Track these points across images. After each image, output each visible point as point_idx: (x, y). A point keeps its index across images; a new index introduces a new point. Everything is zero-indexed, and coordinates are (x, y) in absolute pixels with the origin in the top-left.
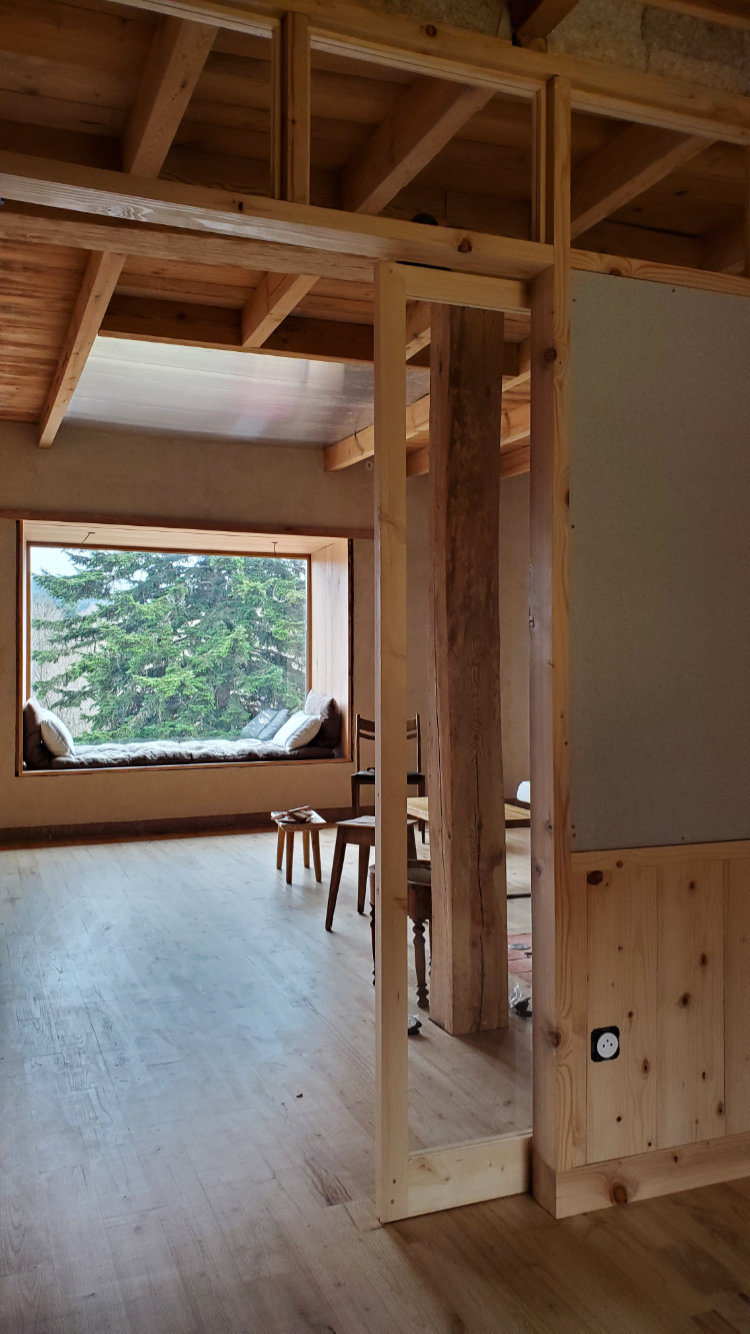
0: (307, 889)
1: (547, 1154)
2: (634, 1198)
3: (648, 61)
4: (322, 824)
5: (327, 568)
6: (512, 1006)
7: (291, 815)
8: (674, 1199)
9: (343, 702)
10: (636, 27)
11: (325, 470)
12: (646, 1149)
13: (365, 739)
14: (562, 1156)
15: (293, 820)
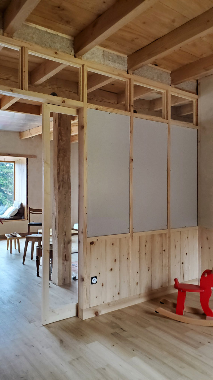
0: (16, 255)
1: (80, 307)
2: (100, 314)
3: (104, 62)
4: (20, 237)
5: (20, 166)
6: (72, 278)
7: (11, 235)
8: (109, 314)
9: (25, 204)
10: (101, 55)
11: (20, 138)
12: (102, 303)
13: (31, 214)
14: (84, 306)
15: (12, 236)
